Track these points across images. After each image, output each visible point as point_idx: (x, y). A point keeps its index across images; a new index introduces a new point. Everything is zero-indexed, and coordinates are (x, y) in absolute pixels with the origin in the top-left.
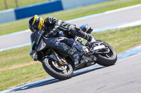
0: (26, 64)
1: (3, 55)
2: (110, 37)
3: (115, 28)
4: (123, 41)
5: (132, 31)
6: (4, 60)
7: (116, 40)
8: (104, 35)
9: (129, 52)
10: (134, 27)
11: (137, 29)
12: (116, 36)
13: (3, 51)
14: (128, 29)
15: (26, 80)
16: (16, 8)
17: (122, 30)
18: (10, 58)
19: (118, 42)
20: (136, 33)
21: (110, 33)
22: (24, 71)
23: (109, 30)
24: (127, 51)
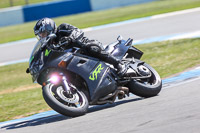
1: (5, 71)
2: (158, 52)
5: (189, 45)
6: (6, 78)
7: (167, 57)
9: (185, 74)
10: (193, 40)
13: (6, 66)
14: (185, 41)
16: (25, 6)
17: (176, 43)
18: (15, 76)
21: (160, 47)
23: (157, 43)
24: (183, 73)
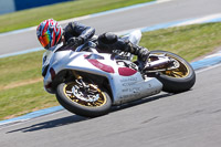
0: (32, 82)
3: (172, 26)
4: (185, 47)
8: (155, 37)
11: (206, 28)
12: (173, 39)
15: (32, 106)
19: (177, 48)
20: (205, 35)
22: (28, 91)
